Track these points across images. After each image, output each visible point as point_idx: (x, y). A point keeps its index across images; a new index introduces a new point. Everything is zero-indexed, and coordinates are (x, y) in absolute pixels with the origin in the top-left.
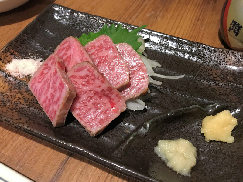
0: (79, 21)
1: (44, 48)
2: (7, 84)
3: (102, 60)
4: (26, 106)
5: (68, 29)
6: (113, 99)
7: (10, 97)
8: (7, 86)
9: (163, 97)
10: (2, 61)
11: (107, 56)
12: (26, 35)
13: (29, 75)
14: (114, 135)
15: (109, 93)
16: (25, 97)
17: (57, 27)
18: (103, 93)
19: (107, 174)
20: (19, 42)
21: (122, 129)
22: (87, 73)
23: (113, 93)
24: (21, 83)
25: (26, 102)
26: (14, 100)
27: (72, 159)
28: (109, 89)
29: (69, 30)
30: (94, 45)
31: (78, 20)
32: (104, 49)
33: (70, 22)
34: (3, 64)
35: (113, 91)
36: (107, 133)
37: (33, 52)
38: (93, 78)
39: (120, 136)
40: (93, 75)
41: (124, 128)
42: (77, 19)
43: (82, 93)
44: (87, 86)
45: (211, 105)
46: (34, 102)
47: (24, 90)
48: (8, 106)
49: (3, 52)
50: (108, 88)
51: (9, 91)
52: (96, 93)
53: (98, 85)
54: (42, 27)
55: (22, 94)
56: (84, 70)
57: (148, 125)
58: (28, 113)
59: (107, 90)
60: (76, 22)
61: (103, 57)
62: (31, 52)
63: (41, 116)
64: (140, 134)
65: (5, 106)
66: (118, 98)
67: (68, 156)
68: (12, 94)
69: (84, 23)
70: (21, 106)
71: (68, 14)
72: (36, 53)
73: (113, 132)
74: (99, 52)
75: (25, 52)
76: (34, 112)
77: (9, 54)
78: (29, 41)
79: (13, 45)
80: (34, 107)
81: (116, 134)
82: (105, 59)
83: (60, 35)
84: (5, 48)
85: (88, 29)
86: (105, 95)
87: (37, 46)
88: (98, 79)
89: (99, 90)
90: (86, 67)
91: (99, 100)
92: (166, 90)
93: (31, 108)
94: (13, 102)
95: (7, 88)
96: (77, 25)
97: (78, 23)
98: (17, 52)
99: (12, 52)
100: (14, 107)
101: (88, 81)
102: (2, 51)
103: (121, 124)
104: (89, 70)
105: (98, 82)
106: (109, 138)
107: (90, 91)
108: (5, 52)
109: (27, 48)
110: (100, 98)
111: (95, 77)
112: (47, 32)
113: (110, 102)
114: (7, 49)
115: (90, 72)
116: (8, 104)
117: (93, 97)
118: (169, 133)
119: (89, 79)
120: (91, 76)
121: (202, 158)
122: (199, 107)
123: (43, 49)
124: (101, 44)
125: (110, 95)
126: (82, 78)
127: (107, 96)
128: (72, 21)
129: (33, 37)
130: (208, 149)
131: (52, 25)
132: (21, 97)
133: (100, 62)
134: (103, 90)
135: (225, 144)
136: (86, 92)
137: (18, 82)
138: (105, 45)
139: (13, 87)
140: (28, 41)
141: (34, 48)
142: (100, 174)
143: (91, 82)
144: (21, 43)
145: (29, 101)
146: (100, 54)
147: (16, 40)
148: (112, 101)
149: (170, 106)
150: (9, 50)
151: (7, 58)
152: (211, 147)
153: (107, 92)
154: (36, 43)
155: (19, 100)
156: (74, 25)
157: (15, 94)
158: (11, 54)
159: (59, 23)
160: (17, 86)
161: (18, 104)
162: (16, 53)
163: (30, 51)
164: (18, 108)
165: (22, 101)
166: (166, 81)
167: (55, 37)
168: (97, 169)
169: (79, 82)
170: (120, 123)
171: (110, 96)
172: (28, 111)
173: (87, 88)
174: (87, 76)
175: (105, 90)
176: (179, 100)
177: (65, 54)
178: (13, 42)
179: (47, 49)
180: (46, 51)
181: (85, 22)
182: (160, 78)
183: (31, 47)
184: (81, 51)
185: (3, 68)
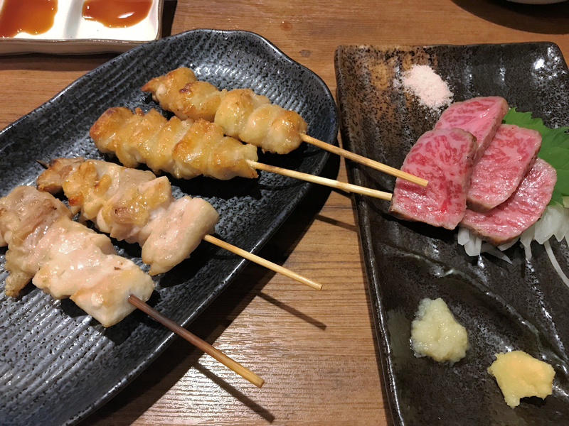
0: (558, 96)
1: (472, 88)
2: (389, 84)
3: (498, 156)
4: (376, 122)
5: (529, 93)
6: (450, 204)
7: (376, 99)
8: (386, 86)
9: (517, 279)
10: (413, 57)
11: (509, 158)
12: (471, 53)
13: (418, 98)
14: (409, 237)
15: (453, 192)
16: (386, 113)
17: (520, 78)
18: (448, 185)
19: (359, 260)
20: (453, 54)
21: (424, 243)
22: (458, 147)
23: (458, 197)
24: (402, 97)
25: (382, 118)
26: (375, 106)
27: (352, 213)
28: (458, 188)
29: (530, 95)
30: (514, 134)
31: (559, 94)
32: (516, 148)
33: (544, 87)
34: (410, 62)
35: (459, 194)
36: (405, 228)
37: (454, 79)
38: (457, 158)
39: (412, 246)
40: (461, 155)
41: (428, 246)
42: (558, 92)
43: (431, 163)
44: (442, 160)
45: (556, 357)
46: (387, 126)
47: (394, 106)
48: (363, 104)
49: (425, 49)
50: (458, 185)
51: (381, 93)
52: (443, 178)
53: (453, 171)
54: (502, 61)
55: (388, 108)
56: (460, 141)
57: (451, 272)
58: (370, 129)
59: (455, 186)
60: (551, 95)
61: (504, 154)
62: (452, 78)
63: (376, 143)
64: (433, 268)
65: (362, 101)
66: (457, 208)
67: (351, 206)
68: (381, 98)
69: (559, 105)
70: (373, 117)
71: (555, 75)
72: (456, 84)
73: (412, 234)
74: (508, 145)
75: (446, 71)
76: (375, 134)
77: (428, 56)
78: (467, 63)
79: (445, 51)
80: (382, 130)
81: (411, 239)
82: (503, 159)
83: (511, 90)
84: (432, 47)
85: (554, 116)
86: (448, 188)
87: (466, 77)
88: (460, 165)
89: (448, 177)
90: (464, 140)
91: (437, 188)
92: (533, 279)
93: (377, 128)
94: (372, 106)
95: (384, 88)
96: (547, 99)
97: (552, 98)
98: (439, 63)
99: (433, 58)
100: (367, 110)
101: (449, 157)
102: (425, 47)
103: (430, 240)
104: (462, 146)
105: (456, 168)
106: (401, 232)
107: (440, 169)
108: (426, 51)
109: (453, 69)
110: (441, 187)
111: (460, 159)
112: (500, 71)
113: (445, 203)
114: (432, 50)
115: (462, 150)
116: (365, 103)
117: (435, 177)
118: (464, 311)
119: (453, 155)
120: (458, 154)
121: (456, 372)
122: (537, 335)
123: (469, 87)
124: (522, 139)
125: (452, 195)
126: (448, 147)
127: (449, 193)
128: (548, 88)
129: (476, 63)
130: (476, 377)
131: (516, 70)
132: (384, 109)
133: (492, 156)
134: (451, 182)
135: (501, 399)
136: (434, 165)
137: (400, 92)
138: (524, 144)
139: (390, 93)
140: (465, 61)
141: (461, 77)
142: (353, 252)
143: (451, 161)
144: (454, 57)
145: (384, 121)
146: (505, 150)
147: (454, 48)
148: (448, 203)
149: (509, 295)
150: (433, 52)
151: (421, 59)
152: (483, 379)
153: (452, 189)
154: (470, 73)
155: (378, 110)
156: (545, 95)
157: (383, 101)
158: (430, 59)
159: (530, 74)
160: (394, 96)
161: (373, 113)
162: (436, 63)
163: (452, 75)
164: (369, 115)
165: (380, 113)
166: (552, 273)
167: (501, 87)
168: (358, 247)
169: (442, 149)
170: (431, 237)
171: (451, 197)
172: (372, 127)
173: (440, 164)
174: (455, 150)
175: (454, 184)
176: (531, 305)
177: (473, 112)
178: (447, 47)
179: (472, 91)
180: (469, 92)
181: (563, 105)
182: (550, 260)
183: (460, 71)
184: (488, 123)
185: (405, 65)
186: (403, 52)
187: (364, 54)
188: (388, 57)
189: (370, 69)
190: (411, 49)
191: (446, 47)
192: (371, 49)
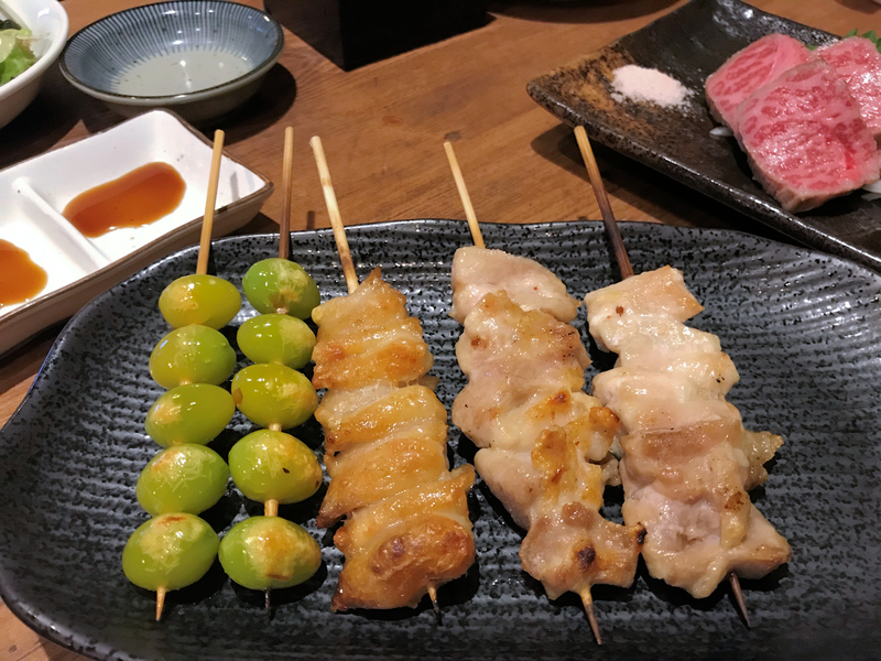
2: (612, 102)
6: (854, 152)
10: (607, 63)
15: (851, 135)
16: (647, 129)
18: (838, 131)
20: (640, 42)
22: (820, 83)
23: (861, 136)
25: (650, 135)
28: (856, 125)
34: (608, 69)
35: (861, 132)
40: (832, 87)
43: (792, 124)
44: (808, 110)
46: (666, 140)
49: (612, 48)
50: (853, 120)
52: (825, 128)
53: (835, 111)
56: (815, 77)
59: (850, 126)
66: (866, 151)
68: (622, 118)
77: (620, 55)
84: (617, 42)
86: (840, 135)
88: (840, 97)
89: (832, 122)
91: (824, 145)
95: (611, 108)
99: (625, 55)
102: (611, 45)
105: (836, 105)
108: (616, 49)
110: (829, 141)
111: (834, 92)
113: (847, 155)
117: (812, 135)
119: (819, 96)
120: (825, 89)
125: (851, 140)
126: (802, 93)
127: (844, 140)
132: (639, 126)
134: (841, 125)
136: (801, 123)
137: (631, 105)
143: (822, 102)
148: (852, 155)
150: (622, 48)
151: (615, 61)
153: (847, 131)
155: (638, 130)
160: (631, 111)
165: (642, 131)
171: (851, 143)
173: (807, 116)
174: (816, 89)
175: (847, 124)
177: (757, 64)
185: (607, 76)
186: (595, 61)
187: (560, 81)
188: (584, 74)
189: (580, 94)
190: (599, 54)
191: (629, 36)
192: (564, 71)
